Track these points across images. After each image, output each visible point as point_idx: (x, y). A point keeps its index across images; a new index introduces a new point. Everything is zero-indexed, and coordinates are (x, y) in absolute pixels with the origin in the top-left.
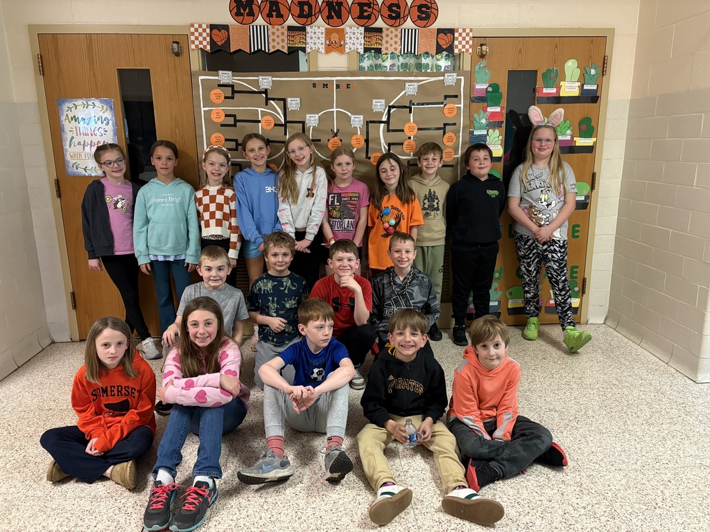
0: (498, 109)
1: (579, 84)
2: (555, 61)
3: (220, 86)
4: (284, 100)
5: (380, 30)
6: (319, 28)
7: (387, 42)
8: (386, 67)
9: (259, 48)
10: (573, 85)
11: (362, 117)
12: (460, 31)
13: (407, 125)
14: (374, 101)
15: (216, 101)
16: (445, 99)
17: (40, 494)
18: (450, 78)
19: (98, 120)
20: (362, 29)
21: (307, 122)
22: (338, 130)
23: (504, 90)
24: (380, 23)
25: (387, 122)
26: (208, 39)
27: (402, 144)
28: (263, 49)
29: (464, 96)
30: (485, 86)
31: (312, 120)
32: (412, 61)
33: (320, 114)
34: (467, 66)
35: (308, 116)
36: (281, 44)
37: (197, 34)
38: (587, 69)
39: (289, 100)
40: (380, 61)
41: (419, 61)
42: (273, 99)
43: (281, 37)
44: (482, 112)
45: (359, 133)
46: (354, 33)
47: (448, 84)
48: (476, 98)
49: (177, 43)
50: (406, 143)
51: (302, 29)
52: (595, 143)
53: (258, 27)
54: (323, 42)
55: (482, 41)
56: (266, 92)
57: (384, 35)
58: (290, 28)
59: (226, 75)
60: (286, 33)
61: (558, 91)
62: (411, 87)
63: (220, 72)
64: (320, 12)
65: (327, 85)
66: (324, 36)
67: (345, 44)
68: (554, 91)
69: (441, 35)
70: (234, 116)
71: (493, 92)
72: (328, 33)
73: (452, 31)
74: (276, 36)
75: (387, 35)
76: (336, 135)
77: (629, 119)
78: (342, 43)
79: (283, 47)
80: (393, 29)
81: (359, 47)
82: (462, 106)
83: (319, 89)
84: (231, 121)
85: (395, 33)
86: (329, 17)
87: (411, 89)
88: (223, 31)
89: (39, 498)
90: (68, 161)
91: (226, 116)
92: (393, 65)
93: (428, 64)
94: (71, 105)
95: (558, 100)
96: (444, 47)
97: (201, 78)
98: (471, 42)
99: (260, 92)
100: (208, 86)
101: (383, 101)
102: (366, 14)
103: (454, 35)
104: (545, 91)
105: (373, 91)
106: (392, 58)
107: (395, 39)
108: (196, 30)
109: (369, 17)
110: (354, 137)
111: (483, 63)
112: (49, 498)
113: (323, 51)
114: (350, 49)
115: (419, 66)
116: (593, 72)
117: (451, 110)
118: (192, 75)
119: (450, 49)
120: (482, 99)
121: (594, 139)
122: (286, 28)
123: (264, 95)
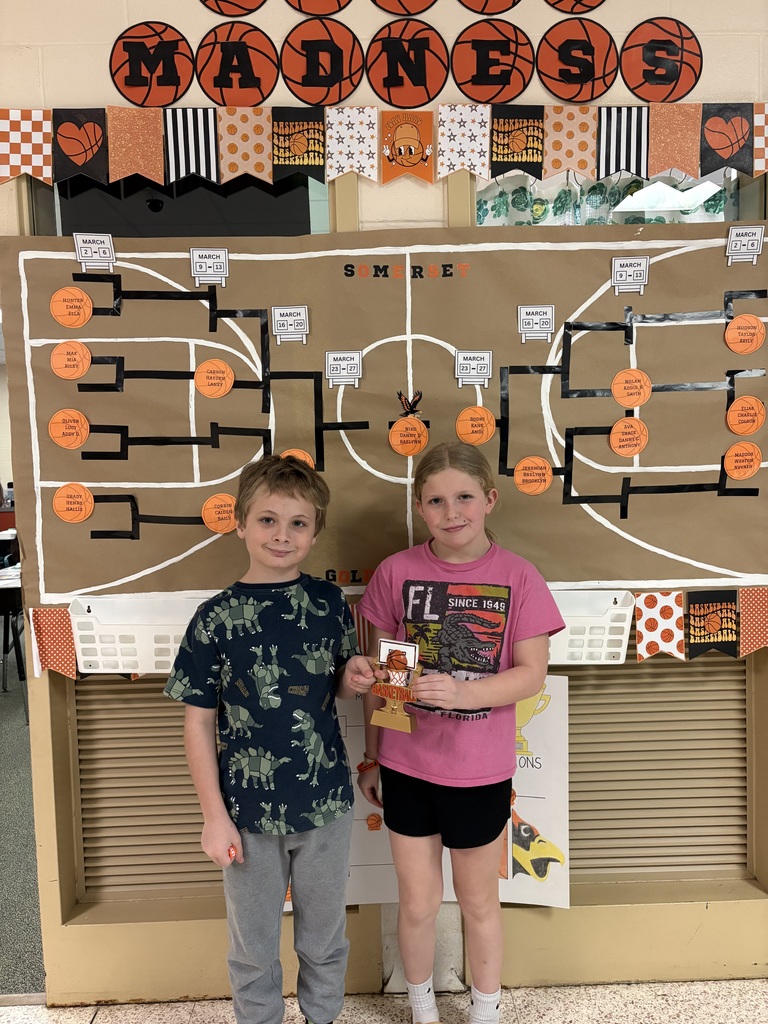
3: (79, 277)
4: (263, 316)
5: (536, 113)
6: (361, 110)
7: (557, 145)
9: (193, 170)
11: (487, 356)
13: (621, 377)
14: (523, 311)
15: (67, 321)
16: (729, 301)
18: (745, 240)
20: (486, 111)
21: (328, 374)
22: (418, 395)
24: (535, 93)
25: (563, 371)
26: (48, 149)
27: (607, 431)
28: (203, 173)
31: (343, 369)
33: (366, 351)
35: (331, 357)
36: (255, 158)
37: (15, 137)
39: (277, 313)
42: (231, 314)
43: (254, 139)
45: (480, 403)
46: (462, 123)
47: (737, 258)
50: (618, 429)
51: (315, 116)
53: (190, 113)
54: (375, 149)
56: (211, 293)
57: (548, 125)
58: (280, 114)
59: (95, 247)
60: (268, 128)
62: (630, 270)
63: (82, 238)
64: (366, 67)
65: (386, 267)
66: (375, 132)
67: (437, 153)
69: (716, 123)
70: (119, 362)
72: (387, 126)
73: (746, 110)
74: (239, 135)
75: (558, 127)
76: (412, 409)
78: (428, 152)
79: (259, 166)
80: (574, 109)
81: (477, 161)
83: (364, 280)
84: (108, 374)
85: (580, 118)
86: (392, 81)
87: (629, 276)
88: (89, 126)
91: (95, 361)
96: (726, 155)
97: (24, 255)
99: (194, 296)
100: (44, 279)
101: (550, 311)
102: (494, 71)
103: (751, 121)
105: (517, 281)
107: (579, 137)
108: (15, 126)
109: (504, 79)
110: (466, 414)
113: (374, 176)
114: (451, 166)
117: (750, 331)
119: (742, 158)
122: (268, 112)
123: (206, 303)
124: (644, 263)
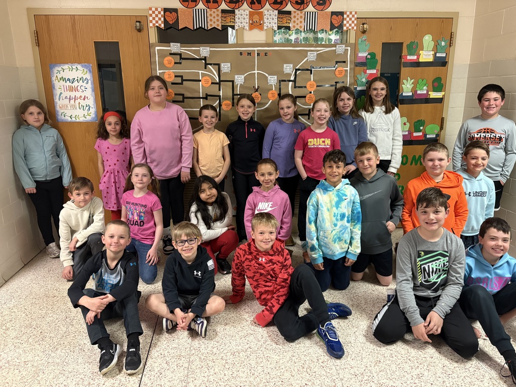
0: (374, 71)
1: (433, 52)
2: (416, 36)
3: (171, 54)
4: (219, 65)
5: (289, 13)
6: (244, 11)
7: (294, 22)
8: (292, 40)
9: (201, 26)
10: (429, 53)
11: (276, 77)
12: (348, 13)
13: (309, 83)
14: (285, 65)
15: (168, 66)
16: (336, 64)
17: (58, 361)
18: (340, 48)
19: (80, 79)
20: (276, 12)
21: (235, 81)
22: (258, 87)
23: (379, 57)
24: (289, 8)
25: (294, 81)
26: (162, 19)
27: (305, 97)
28: (203, 27)
29: (350, 62)
30: (365, 54)
31: (239, 80)
32: (311, 36)
33: (245, 75)
34: (352, 40)
35: (236, 76)
36: (217, 23)
37: (154, 15)
38: (439, 42)
39: (222, 65)
40: (287, 36)
41: (316, 36)
42: (210, 64)
43: (217, 18)
44: (363, 73)
45: (274, 89)
46: (270, 15)
47: (339, 53)
48: (359, 63)
49: (139, 22)
50: (308, 96)
51: (233, 12)
52: (444, 96)
53: (200, 10)
54: (248, 22)
55: (364, 21)
56: (205, 59)
57: (292, 16)
58: (223, 11)
59: (175, 46)
60: (220, 15)
61: (418, 58)
63: (172, 44)
65: (250, 53)
66: (248, 17)
67: (264, 23)
68: (415, 57)
69: (334, 17)
70: (182, 77)
71: (371, 58)
72: (251, 15)
73: (342, 14)
74: (213, 17)
75: (295, 17)
76: (257, 90)
77: (468, 78)
78: (261, 22)
79: (218, 25)
80: (299, 12)
81: (274, 25)
82: (348, 69)
83: (245, 56)
84: (179, 80)
85: (300, 15)
86: (252, 3)
87: (312, 56)
88: (173, 13)
89: (58, 364)
90: (58, 111)
91: (176, 76)
92: (297, 39)
93: (323, 38)
94: (60, 69)
95: (417, 64)
96: (336, 25)
97: (157, 48)
98: (355, 22)
99: (201, 59)
100: (162, 55)
101: (291, 65)
102: (279, 1)
103: (343, 16)
104: (409, 57)
105: (284, 58)
106: (296, 33)
107: (300, 20)
108: (154, 12)
109: (281, 3)
110: (271, 92)
111: (365, 37)
112: (65, 364)
113: (248, 29)
114: (267, 27)
115: (316, 39)
116: (443, 44)
117: (341, 72)
118: (151, 46)
119: (341, 27)
120: (363, 64)
121: (443, 93)
122: (220, 11)
123: (204, 61)
124: (315, 53)
